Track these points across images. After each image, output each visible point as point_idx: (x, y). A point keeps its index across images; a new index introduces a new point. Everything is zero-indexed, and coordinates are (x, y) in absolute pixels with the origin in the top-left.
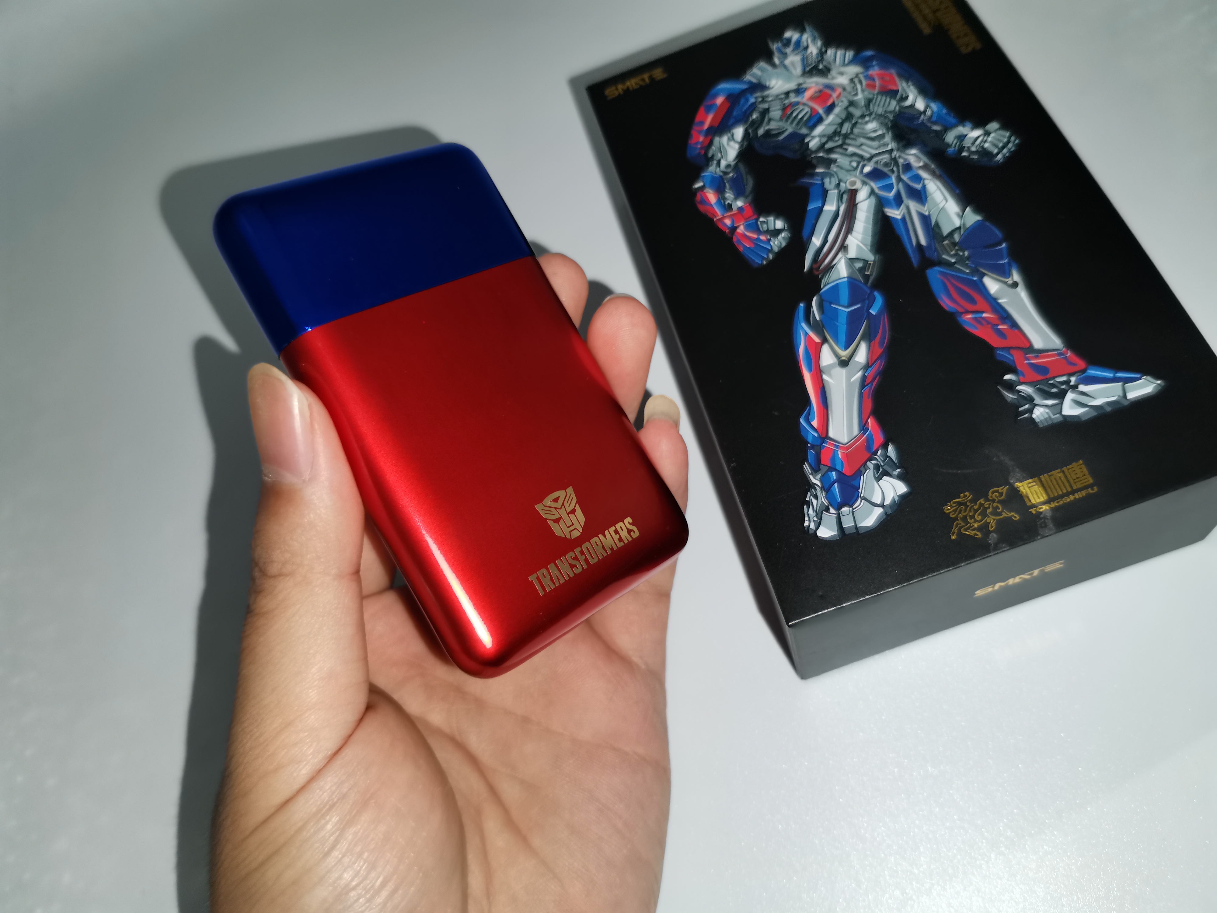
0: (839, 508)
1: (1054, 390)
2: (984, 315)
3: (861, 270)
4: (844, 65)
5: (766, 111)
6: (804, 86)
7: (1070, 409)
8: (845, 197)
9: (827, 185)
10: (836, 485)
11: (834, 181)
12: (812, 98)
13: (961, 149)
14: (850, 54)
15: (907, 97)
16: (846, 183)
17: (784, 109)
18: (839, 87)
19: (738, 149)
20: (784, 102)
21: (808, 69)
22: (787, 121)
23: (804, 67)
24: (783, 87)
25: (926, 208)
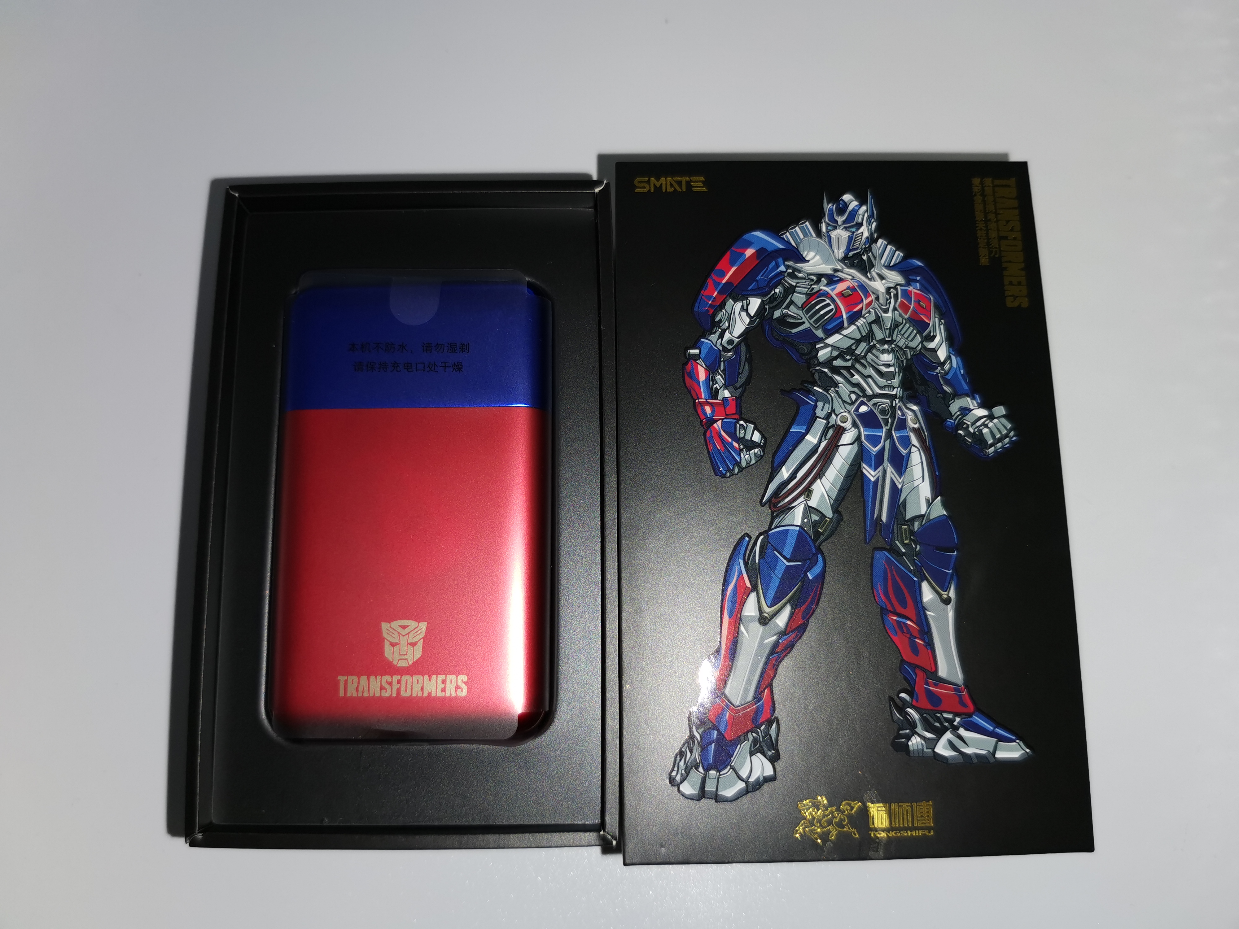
0: (707, 770)
1: (937, 724)
2: (909, 622)
3: (815, 524)
4: (889, 267)
5: (791, 290)
6: (840, 274)
7: (942, 749)
8: (831, 432)
9: (819, 412)
10: (713, 745)
11: (827, 408)
12: (841, 295)
13: (961, 425)
14: (899, 255)
15: (934, 337)
16: (837, 416)
17: (810, 295)
18: (873, 293)
19: (747, 325)
20: (813, 286)
21: (851, 254)
22: (807, 312)
23: (848, 250)
24: (819, 265)
25: (900, 481)
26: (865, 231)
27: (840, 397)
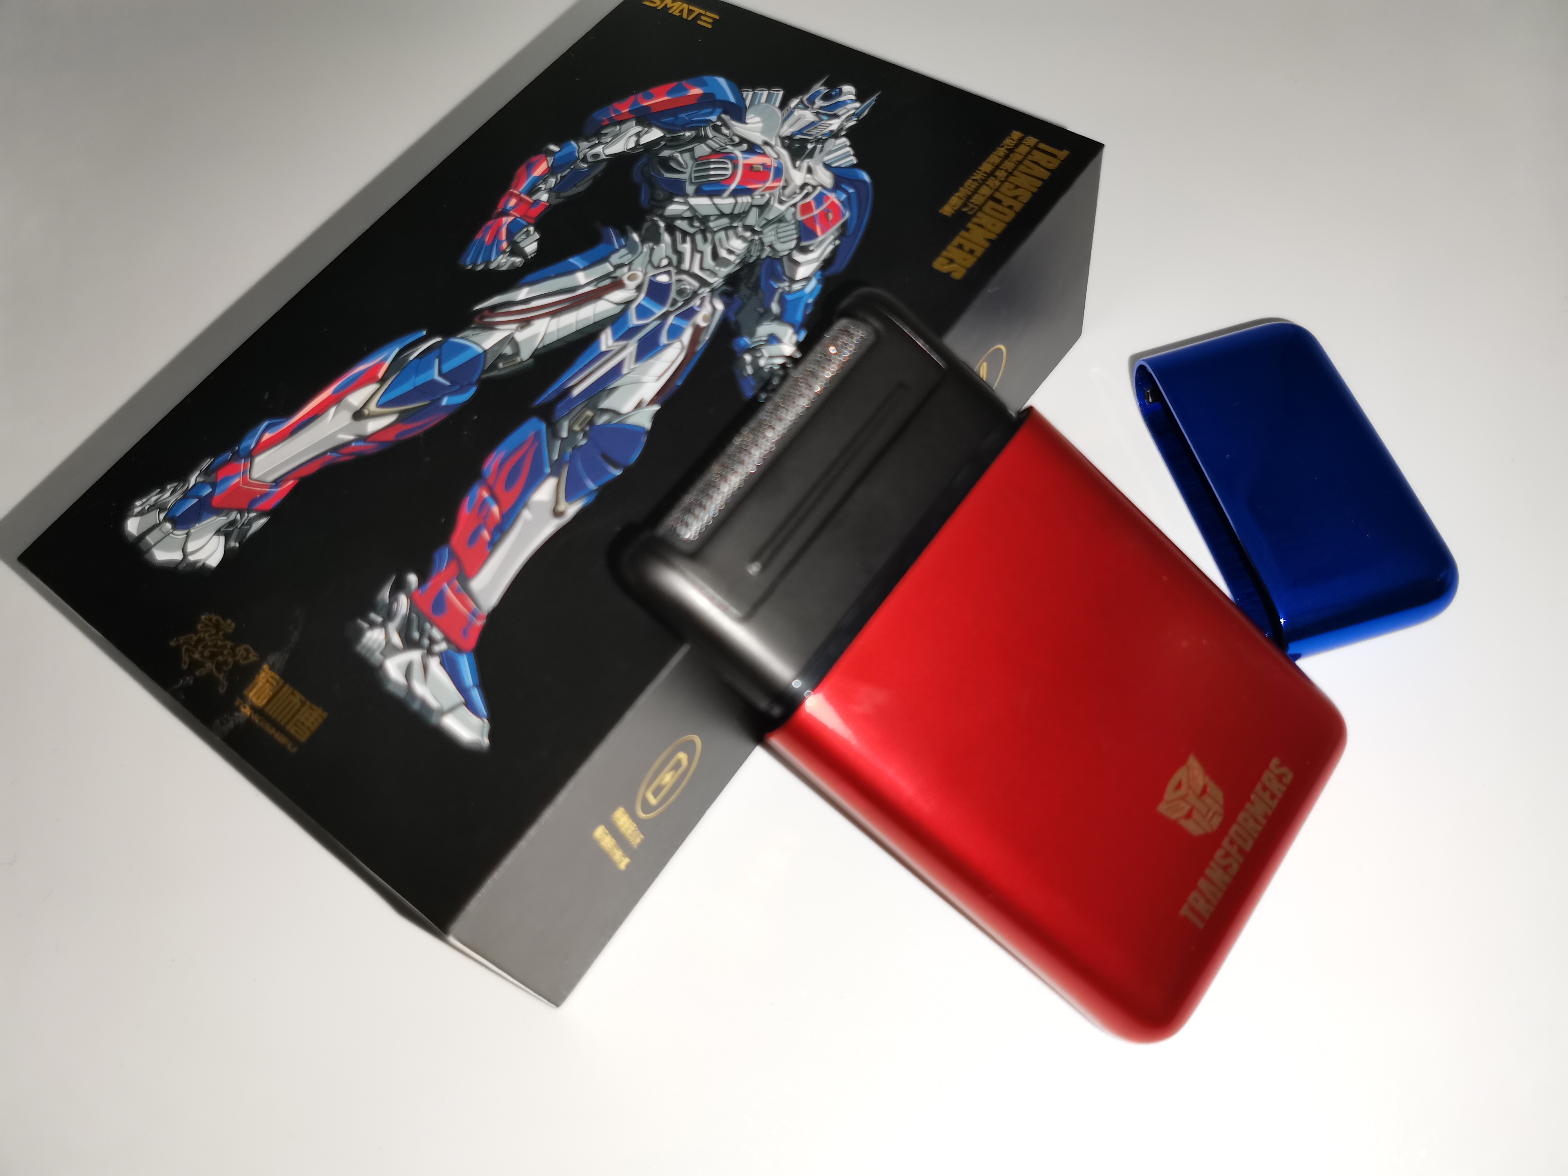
2: (494, 507)
7: (395, 666)
9: (614, 258)
10: (195, 500)
14: (849, 161)
15: (811, 252)
16: (629, 270)
17: (716, 153)
18: (786, 181)
19: (627, 150)
20: (728, 147)
21: (799, 137)
22: (698, 165)
23: (800, 132)
24: (753, 132)
25: (633, 367)
26: (835, 124)
27: (651, 255)
